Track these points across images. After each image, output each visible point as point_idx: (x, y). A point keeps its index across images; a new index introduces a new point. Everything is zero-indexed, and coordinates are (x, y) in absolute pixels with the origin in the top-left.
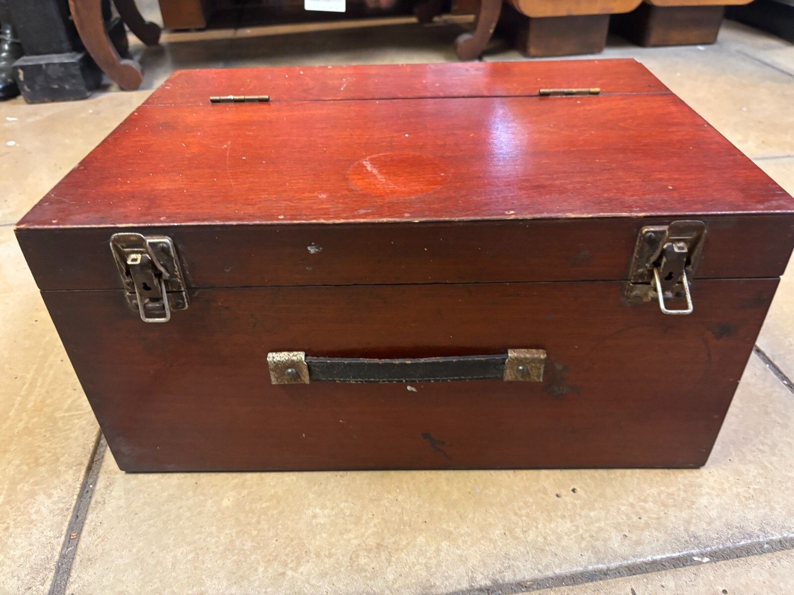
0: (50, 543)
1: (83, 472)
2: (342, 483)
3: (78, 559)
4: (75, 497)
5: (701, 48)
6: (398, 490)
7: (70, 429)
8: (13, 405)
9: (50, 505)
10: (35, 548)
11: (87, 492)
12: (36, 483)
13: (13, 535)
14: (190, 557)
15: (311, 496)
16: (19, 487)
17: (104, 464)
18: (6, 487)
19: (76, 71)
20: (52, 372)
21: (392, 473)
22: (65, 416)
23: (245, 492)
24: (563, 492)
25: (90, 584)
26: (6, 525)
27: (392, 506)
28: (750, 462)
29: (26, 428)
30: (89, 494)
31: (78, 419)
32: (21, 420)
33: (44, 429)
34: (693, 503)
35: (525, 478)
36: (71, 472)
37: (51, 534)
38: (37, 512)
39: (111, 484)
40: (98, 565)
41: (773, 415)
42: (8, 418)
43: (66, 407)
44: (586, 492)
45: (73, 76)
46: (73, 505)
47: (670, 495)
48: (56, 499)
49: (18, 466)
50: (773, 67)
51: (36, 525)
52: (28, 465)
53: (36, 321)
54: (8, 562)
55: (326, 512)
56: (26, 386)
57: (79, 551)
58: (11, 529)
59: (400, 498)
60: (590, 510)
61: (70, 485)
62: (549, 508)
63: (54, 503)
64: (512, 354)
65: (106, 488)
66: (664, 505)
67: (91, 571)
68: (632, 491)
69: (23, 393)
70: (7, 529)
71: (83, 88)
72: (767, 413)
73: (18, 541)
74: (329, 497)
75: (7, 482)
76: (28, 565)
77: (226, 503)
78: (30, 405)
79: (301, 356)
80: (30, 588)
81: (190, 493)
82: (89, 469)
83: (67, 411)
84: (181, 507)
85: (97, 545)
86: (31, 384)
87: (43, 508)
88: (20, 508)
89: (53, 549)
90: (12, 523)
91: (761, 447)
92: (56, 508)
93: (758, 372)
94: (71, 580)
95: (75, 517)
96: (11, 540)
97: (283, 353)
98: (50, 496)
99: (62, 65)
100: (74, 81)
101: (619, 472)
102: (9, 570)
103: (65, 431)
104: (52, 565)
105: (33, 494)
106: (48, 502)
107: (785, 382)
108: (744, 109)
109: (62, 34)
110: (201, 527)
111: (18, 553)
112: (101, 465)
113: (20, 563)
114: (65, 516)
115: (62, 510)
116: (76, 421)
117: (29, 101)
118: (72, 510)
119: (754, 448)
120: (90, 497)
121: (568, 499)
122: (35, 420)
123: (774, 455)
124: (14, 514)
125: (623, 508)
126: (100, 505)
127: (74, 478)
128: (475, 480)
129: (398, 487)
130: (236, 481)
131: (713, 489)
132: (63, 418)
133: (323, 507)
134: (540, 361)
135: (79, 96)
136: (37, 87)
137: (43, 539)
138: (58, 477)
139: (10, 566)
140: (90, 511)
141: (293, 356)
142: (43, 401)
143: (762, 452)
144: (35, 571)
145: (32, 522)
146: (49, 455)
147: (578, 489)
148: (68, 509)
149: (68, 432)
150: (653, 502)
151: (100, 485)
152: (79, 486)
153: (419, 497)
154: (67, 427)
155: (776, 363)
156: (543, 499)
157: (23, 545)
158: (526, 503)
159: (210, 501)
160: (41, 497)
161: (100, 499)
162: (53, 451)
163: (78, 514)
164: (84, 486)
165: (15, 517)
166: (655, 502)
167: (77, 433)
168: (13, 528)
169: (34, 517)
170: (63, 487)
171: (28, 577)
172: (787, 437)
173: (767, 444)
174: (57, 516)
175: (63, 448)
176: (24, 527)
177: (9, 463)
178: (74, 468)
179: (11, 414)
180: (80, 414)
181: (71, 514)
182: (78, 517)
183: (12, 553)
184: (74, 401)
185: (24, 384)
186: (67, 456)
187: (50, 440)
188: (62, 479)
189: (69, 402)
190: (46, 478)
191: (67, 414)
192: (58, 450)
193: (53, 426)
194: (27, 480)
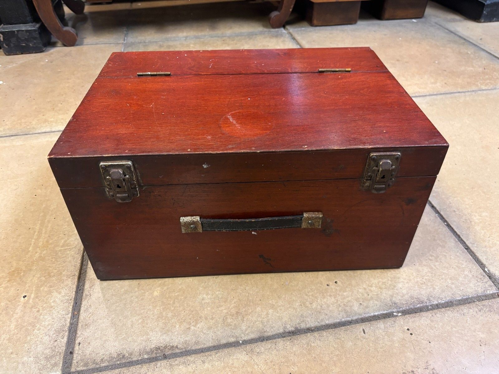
0: (63, 317)
1: (76, 280)
2: (217, 281)
3: (80, 325)
4: (74, 293)
5: (414, 20)
6: (246, 284)
7: (65, 257)
8: (31, 244)
9: (61, 298)
10: (56, 320)
11: (80, 290)
12: (51, 287)
13: (42, 314)
14: (140, 321)
15: (201, 289)
16: (41, 289)
17: (87, 275)
18: (34, 289)
19: (36, 35)
20: (50, 225)
21: (243, 275)
22: (61, 250)
23: (165, 288)
24: (331, 283)
25: (88, 337)
26: (37, 309)
27: (243, 292)
28: (425, 265)
29: (40, 257)
30: (81, 291)
31: (69, 251)
32: (36, 253)
33: (51, 257)
34: (395, 286)
35: (311, 277)
36: (70, 280)
37: (64, 313)
38: (54, 302)
39: (92, 286)
40: (91, 328)
41: (438, 241)
42: (29, 251)
43: (61, 244)
44: (342, 283)
45: (35, 38)
46: (73, 297)
47: (384, 283)
48: (64, 294)
49: (39, 278)
50: (455, 34)
51: (54, 308)
52: (45, 277)
53: (36, 195)
54: (42, 328)
55: (209, 296)
56: (36, 233)
57: (80, 321)
58: (41, 311)
59: (247, 288)
60: (344, 292)
61: (70, 287)
62: (323, 291)
63: (63, 296)
64: (305, 215)
65: (91, 287)
66: (381, 288)
67: (88, 331)
68: (365, 282)
69: (35, 237)
70: (38, 311)
71: (41, 45)
72: (434, 240)
73: (46, 317)
74: (210, 288)
75: (35, 286)
76: (53, 329)
77: (156, 294)
78: (40, 244)
79: (198, 218)
80: (56, 341)
81: (136, 289)
82: (79, 278)
83: (62, 247)
84: (132, 297)
85: (90, 317)
86: (39, 232)
87: (57, 299)
88: (44, 300)
89: (65, 320)
90: (41, 308)
91: (430, 258)
92: (64, 299)
93: (432, 218)
94: (78, 335)
95: (75, 303)
96: (42, 317)
97: (188, 217)
98: (60, 293)
99: (27, 31)
100: (35, 41)
101: (359, 272)
102: (43, 332)
103: (63, 257)
104: (66, 328)
105: (50, 292)
106: (59, 296)
107: (446, 223)
108: (436, 62)
109: (27, 12)
110: (144, 306)
111: (47, 323)
112: (85, 275)
113: (49, 328)
114: (70, 303)
115: (68, 300)
116: (68, 252)
117: (7, 54)
118: (73, 300)
119: (427, 259)
120: (82, 293)
121: (333, 287)
122: (45, 252)
123: (437, 261)
124: (41, 303)
125: (360, 290)
126: (88, 297)
127: (72, 283)
128: (285, 278)
129: (245, 283)
130: (160, 282)
131: (405, 279)
132: (60, 250)
133: (207, 294)
134: (320, 218)
135: (38, 50)
136: (12, 45)
137: (60, 316)
138: (63, 283)
139: (43, 330)
140: (83, 300)
141: (194, 218)
142: (47, 242)
143: (431, 260)
144: (58, 332)
145: (52, 307)
146: (56, 271)
147: (338, 282)
148: (71, 300)
149: (65, 258)
150: (375, 287)
151: (87, 286)
152: (75, 287)
153: (257, 287)
154: (64, 256)
155: (442, 213)
156: (320, 287)
157: (49, 319)
158: (311, 289)
159: (147, 293)
160: (55, 294)
161: (87, 293)
162: (58, 269)
163: (77, 302)
164: (78, 287)
165: (42, 305)
166: (376, 287)
167: (70, 259)
168: (42, 310)
169: (53, 304)
170: (66, 288)
171: (54, 335)
172: (444, 252)
173: (433, 256)
174: (65, 303)
175: (63, 267)
176: (48, 310)
177: (34, 276)
178: (71, 278)
179: (30, 249)
180: (69, 248)
181: (73, 302)
182: (76, 303)
183: (43, 323)
184: (65, 241)
185: (35, 232)
186: (66, 271)
187: (55, 263)
188: (65, 284)
189: (63, 242)
190: (56, 284)
191: (62, 249)
192: (61, 268)
193: (55, 255)
194: (45, 285)
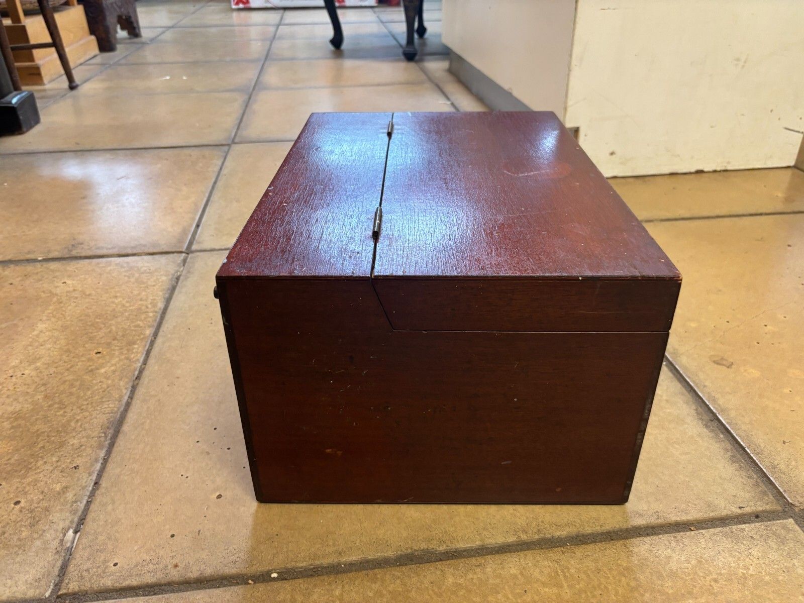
0: (710, 539)
7: (585, 573)
9: (677, 553)
10: (720, 548)
12: (660, 577)
13: (718, 572)
16: (670, 591)
26: (712, 583)
31: (569, 569)
36: (636, 550)
37: (702, 540)
38: (688, 562)
43: (555, 590)
48: (669, 551)
51: (701, 557)
54: (742, 564)
57: (706, 517)
58: (715, 576)
61: (651, 545)
63: (674, 551)
70: (716, 581)
73: (720, 564)
76: (736, 547)
83: (560, 586)
87: (683, 558)
88: (691, 579)
90: (708, 578)
92: (678, 548)
96: (723, 571)
98: (669, 558)
102: (747, 560)
103: (588, 576)
105: (673, 574)
106: (675, 557)
111: (730, 559)
113: (737, 554)
114: (682, 537)
115: (677, 542)
116: (573, 571)
120: (656, 525)
124: (699, 582)
126: (660, 514)
127: (643, 544)
132: (571, 587)
137: (710, 545)
138: (646, 559)
139: (744, 561)
140: (669, 521)
144: (737, 539)
145: (700, 562)
146: (623, 579)
148: (675, 537)
149: (589, 572)
151: (640, 522)
154: (583, 576)
157: (722, 559)
160: (673, 565)
161: (654, 517)
162: (617, 578)
164: (647, 534)
165: (702, 579)
167: (588, 563)
168: (712, 575)
169: (694, 562)
170: (655, 550)
171: (745, 542)
174: (685, 543)
175: (611, 570)
176: (707, 566)
178: (631, 549)
180: (562, 571)
183: (733, 565)
184: (544, 584)
186: (619, 562)
187: (605, 587)
188: (647, 554)
189: (547, 590)
190: (651, 569)
191: (565, 585)
192: (615, 573)
193: (586, 593)
194: (660, 587)
